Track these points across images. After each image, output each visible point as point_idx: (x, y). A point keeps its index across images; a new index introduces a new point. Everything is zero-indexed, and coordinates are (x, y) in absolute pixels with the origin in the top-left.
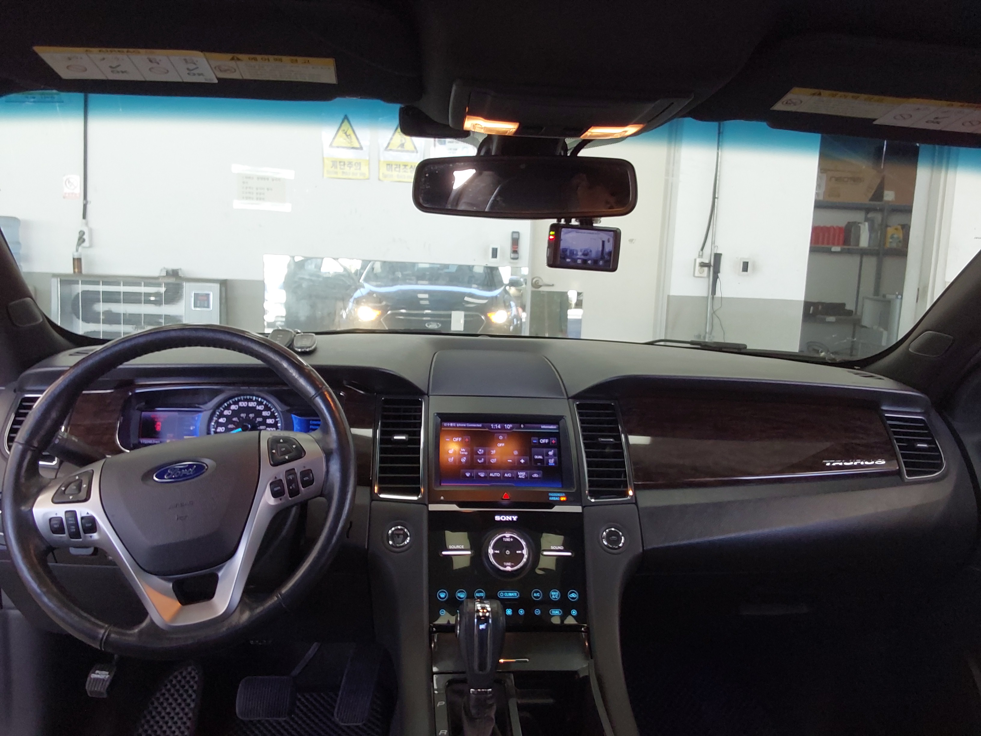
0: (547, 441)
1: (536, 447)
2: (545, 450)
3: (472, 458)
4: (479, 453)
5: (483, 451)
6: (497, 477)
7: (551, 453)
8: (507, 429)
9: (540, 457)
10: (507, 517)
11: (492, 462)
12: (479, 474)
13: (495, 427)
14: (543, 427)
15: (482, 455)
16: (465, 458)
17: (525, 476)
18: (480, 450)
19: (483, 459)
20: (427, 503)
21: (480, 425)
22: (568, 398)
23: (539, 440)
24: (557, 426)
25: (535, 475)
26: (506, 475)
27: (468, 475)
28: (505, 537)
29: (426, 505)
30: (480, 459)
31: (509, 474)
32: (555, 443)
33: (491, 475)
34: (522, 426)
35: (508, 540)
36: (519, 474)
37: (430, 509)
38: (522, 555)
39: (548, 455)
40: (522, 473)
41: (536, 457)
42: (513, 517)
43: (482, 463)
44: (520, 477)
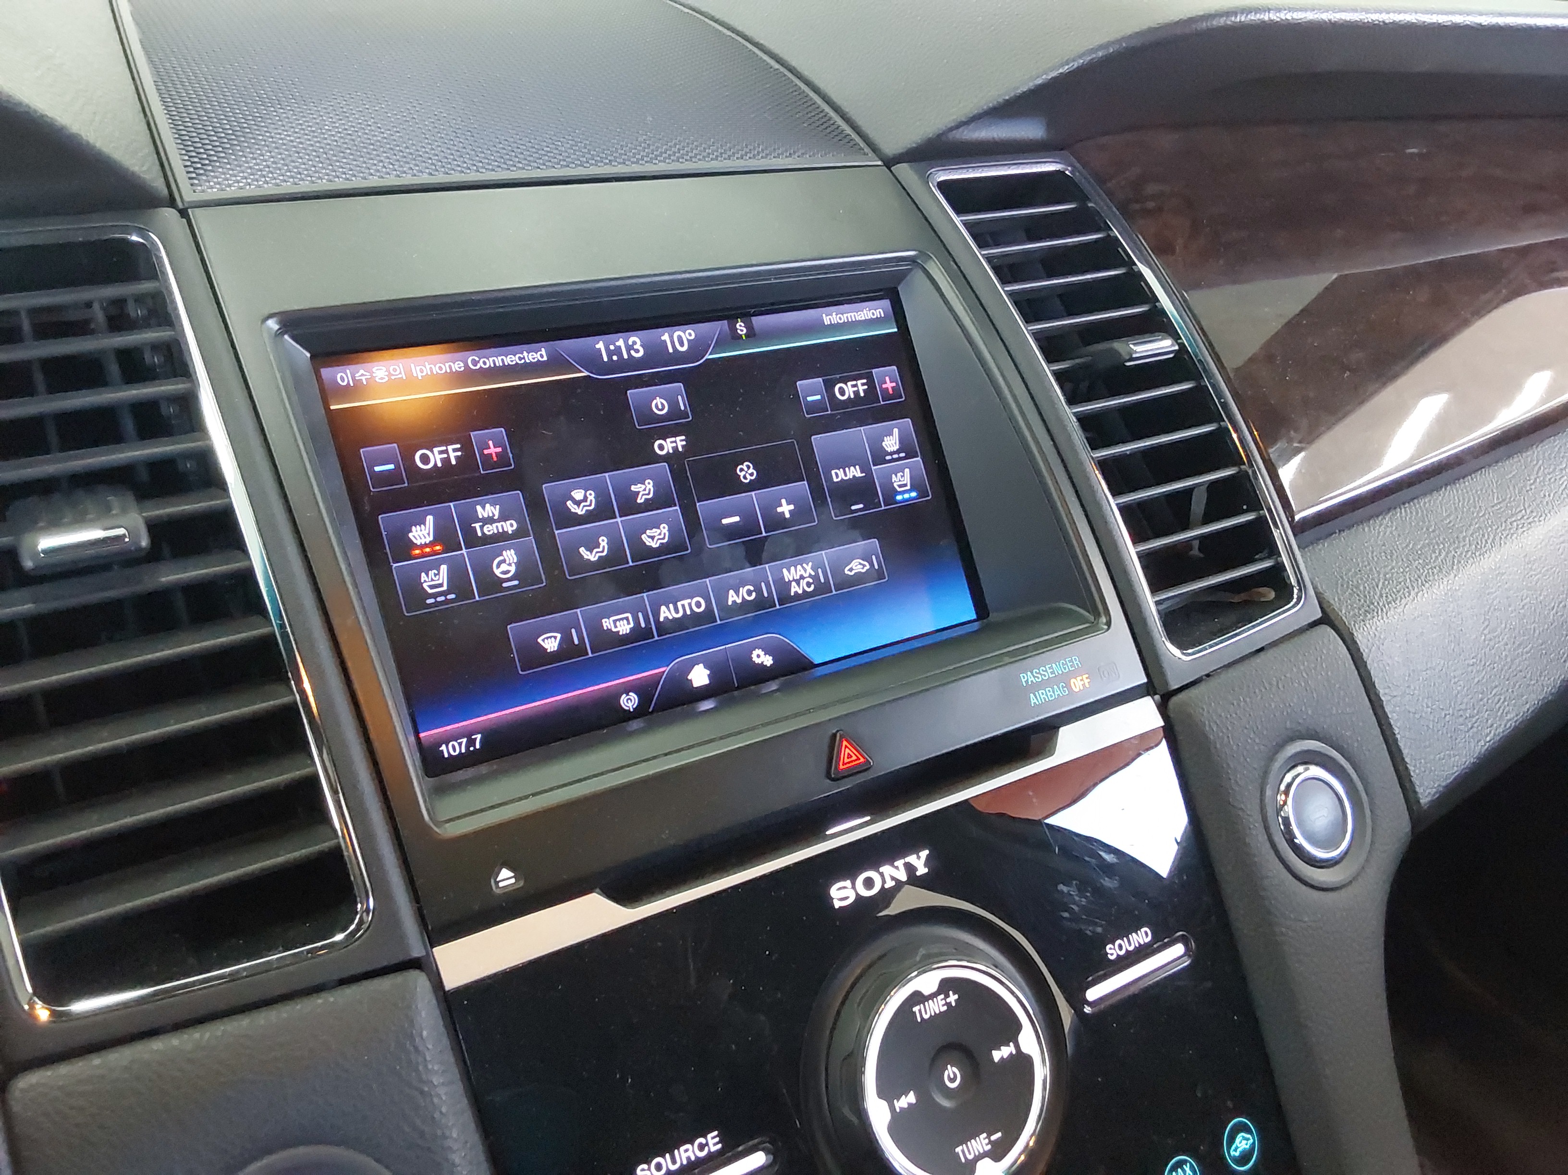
0: (861, 386)
1: (828, 425)
2: (862, 433)
3: (547, 546)
4: (580, 511)
5: (591, 496)
6: (695, 619)
7: (891, 444)
8: (679, 358)
9: (854, 472)
10: (886, 869)
11: (654, 544)
12: (607, 624)
13: (618, 350)
14: (832, 316)
15: (590, 517)
16: (510, 555)
17: (816, 578)
18: (578, 495)
19: (603, 542)
20: (417, 951)
21: (538, 354)
22: (889, 163)
23: (829, 386)
24: (886, 303)
25: (857, 567)
26: (732, 597)
27: (551, 643)
28: (917, 998)
29: (416, 964)
30: (592, 546)
31: (743, 591)
32: (896, 394)
33: (665, 613)
34: (741, 328)
35: (936, 1006)
36: (787, 576)
37: (452, 981)
38: (1022, 1062)
39: (880, 457)
40: (800, 571)
41: (839, 475)
42: (912, 859)
43: (602, 562)
44: (794, 589)
